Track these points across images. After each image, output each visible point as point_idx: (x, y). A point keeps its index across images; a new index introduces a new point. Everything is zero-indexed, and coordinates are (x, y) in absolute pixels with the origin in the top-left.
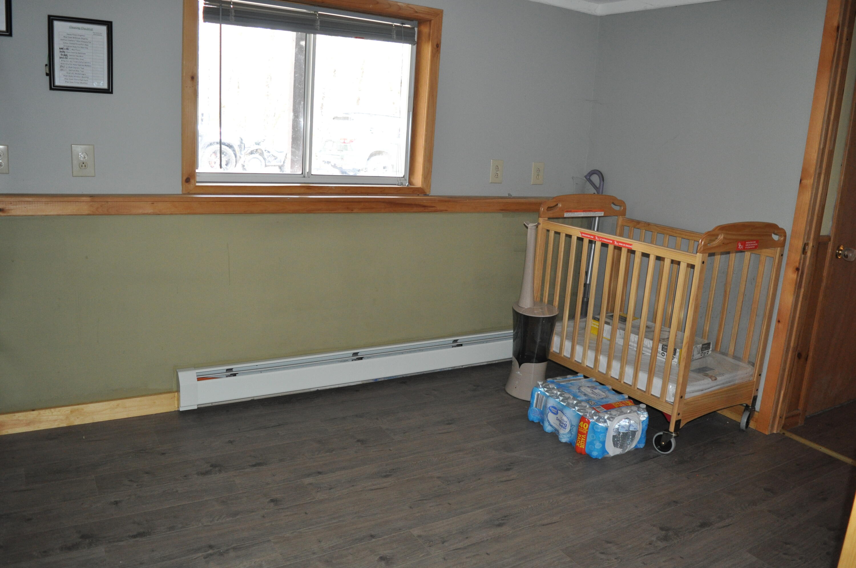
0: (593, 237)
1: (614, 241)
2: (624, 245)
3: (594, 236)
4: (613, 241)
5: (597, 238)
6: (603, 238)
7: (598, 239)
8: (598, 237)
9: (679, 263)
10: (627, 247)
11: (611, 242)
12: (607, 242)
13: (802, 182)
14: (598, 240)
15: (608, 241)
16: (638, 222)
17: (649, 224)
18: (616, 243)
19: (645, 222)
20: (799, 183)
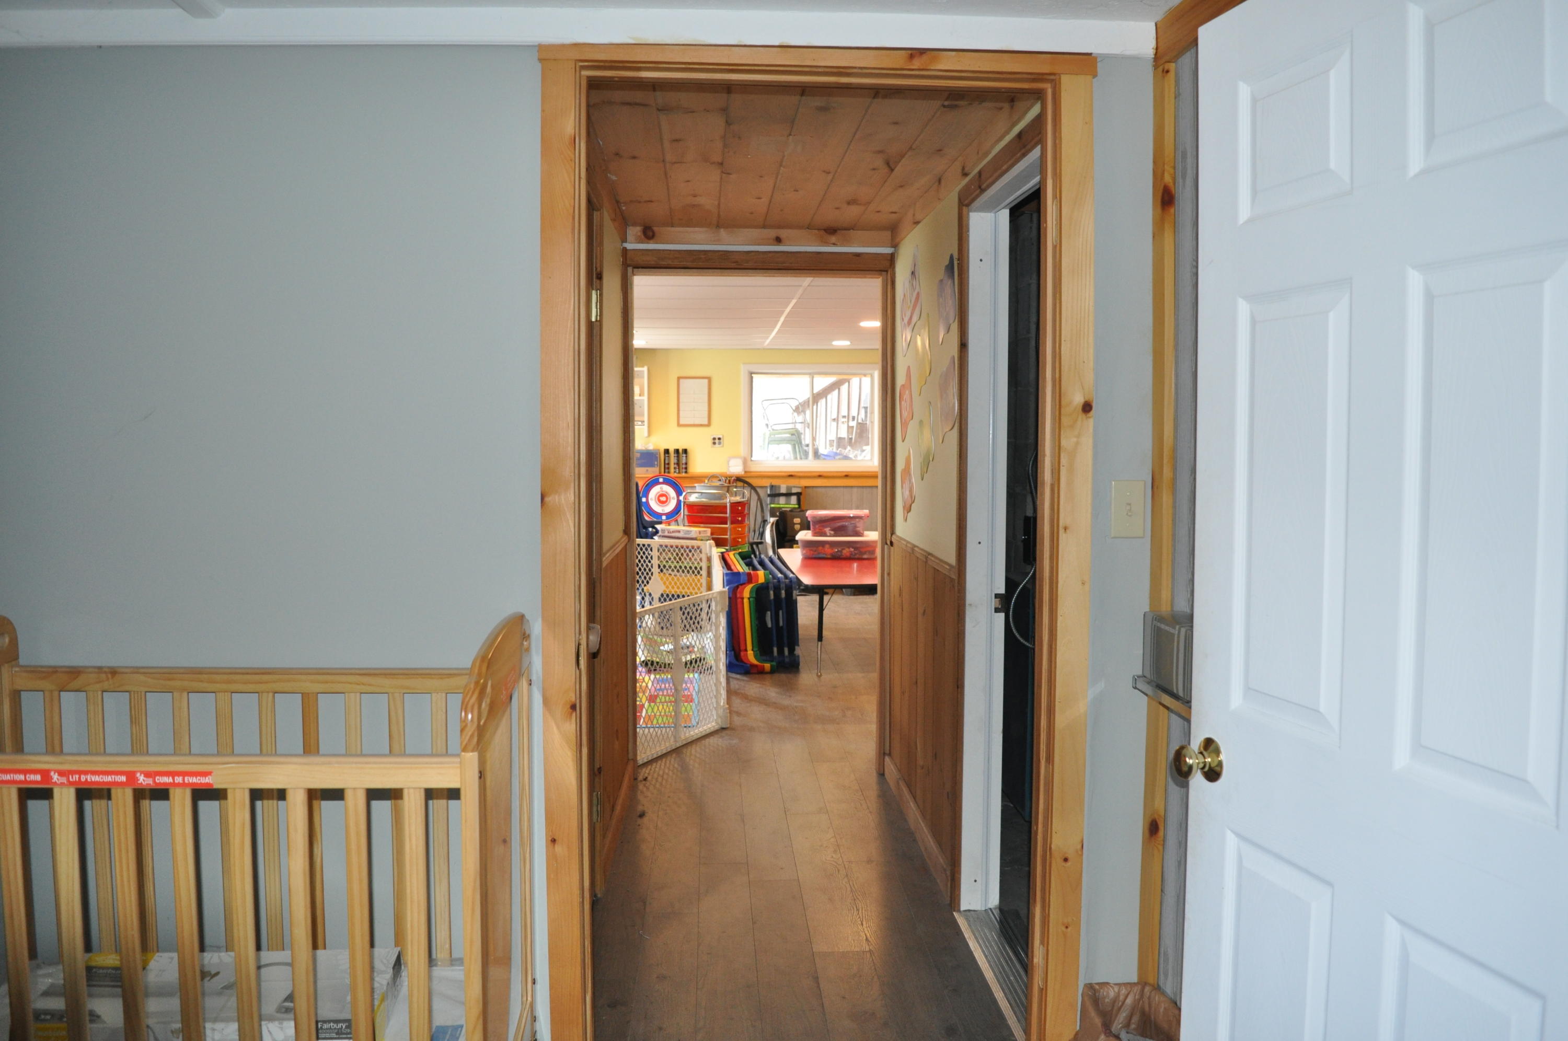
0: (38, 778)
1: (134, 773)
2: (179, 780)
3: (45, 774)
4: (131, 776)
5: (55, 777)
6: (86, 773)
7: (64, 780)
8: (61, 773)
9: (393, 795)
10: (189, 785)
11: (123, 779)
12: (104, 783)
13: (547, 499)
14: (62, 784)
15: (109, 779)
16: (75, 672)
17: (114, 672)
18: (141, 779)
19: (100, 668)
20: (540, 504)
